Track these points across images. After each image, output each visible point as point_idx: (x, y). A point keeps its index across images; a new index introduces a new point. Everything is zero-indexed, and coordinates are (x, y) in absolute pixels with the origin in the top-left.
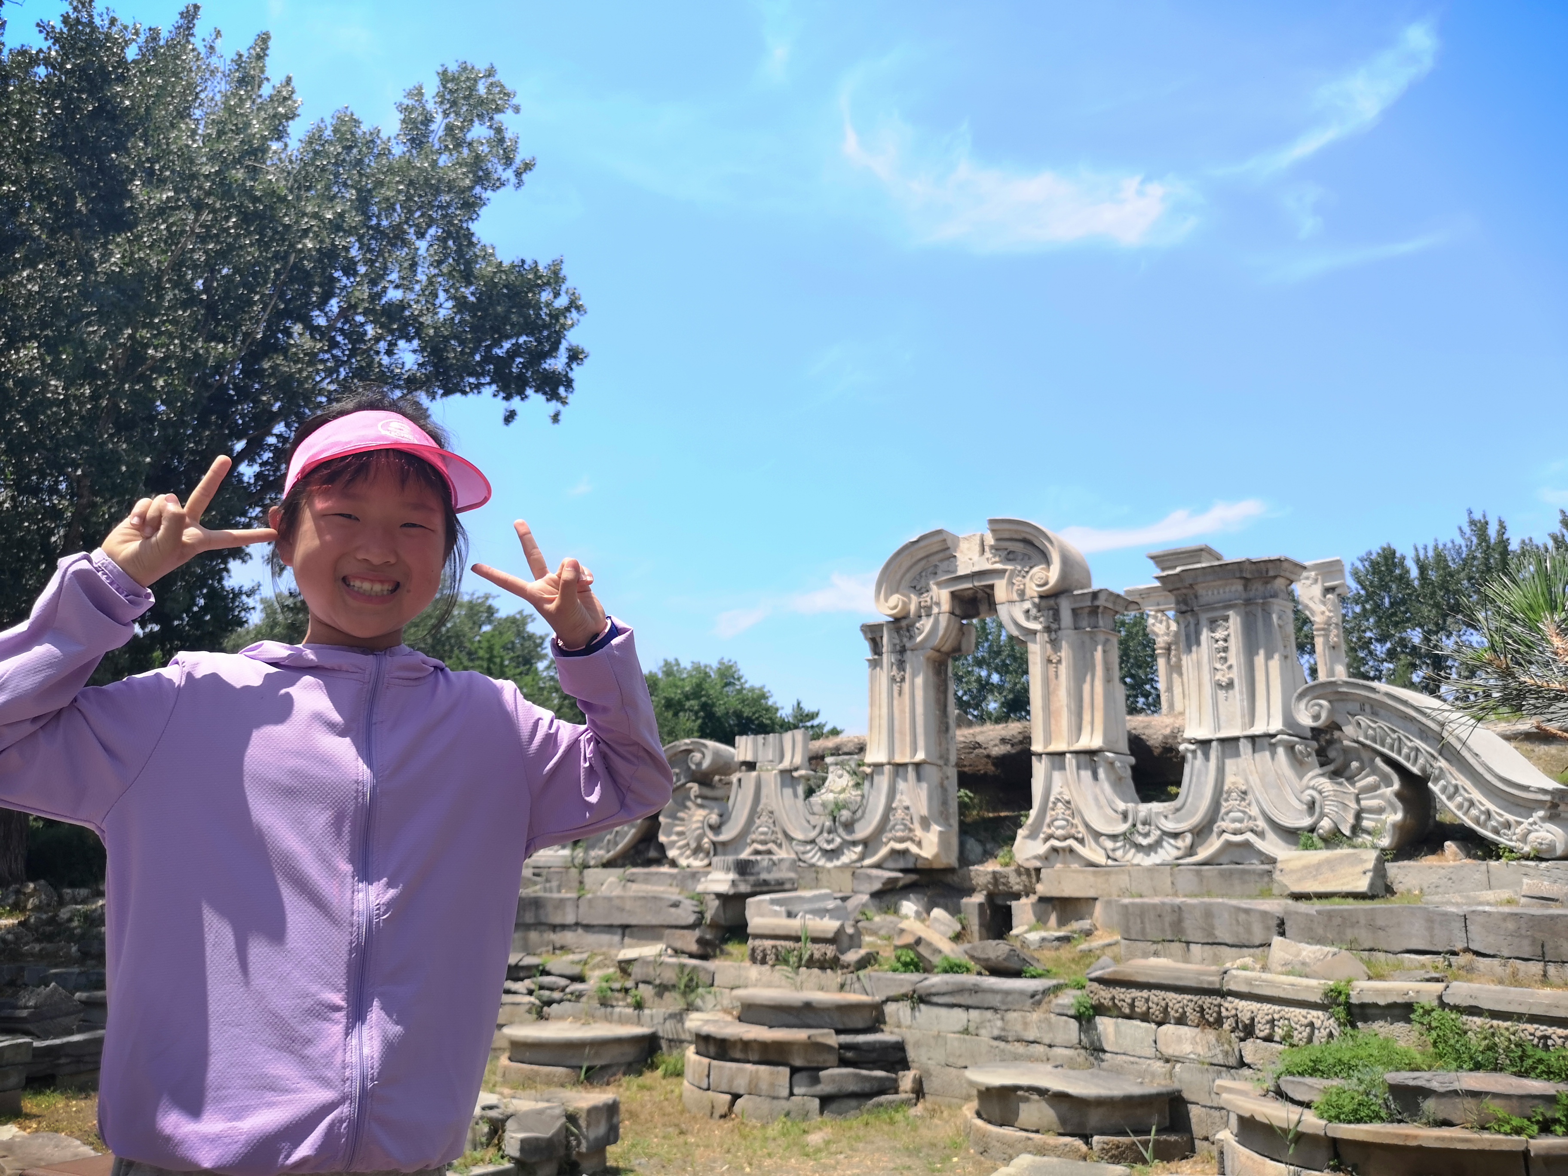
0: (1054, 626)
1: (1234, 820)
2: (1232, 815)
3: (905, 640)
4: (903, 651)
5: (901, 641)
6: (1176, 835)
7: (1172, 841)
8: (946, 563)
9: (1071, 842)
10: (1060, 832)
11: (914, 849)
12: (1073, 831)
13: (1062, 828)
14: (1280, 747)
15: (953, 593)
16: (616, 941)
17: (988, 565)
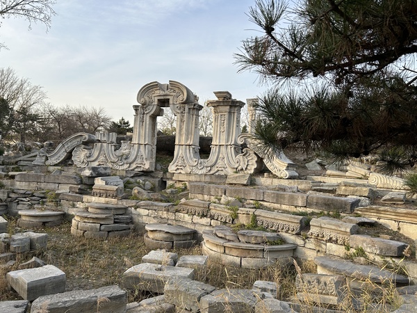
0: (184, 112)
1: (220, 165)
2: (220, 163)
4: (144, 114)
5: (144, 111)
6: (207, 167)
7: (206, 169)
8: (157, 91)
9: (182, 167)
10: (180, 165)
11: (143, 166)
13: (180, 163)
14: (233, 148)
15: (158, 100)
16: (57, 187)
17: (168, 93)
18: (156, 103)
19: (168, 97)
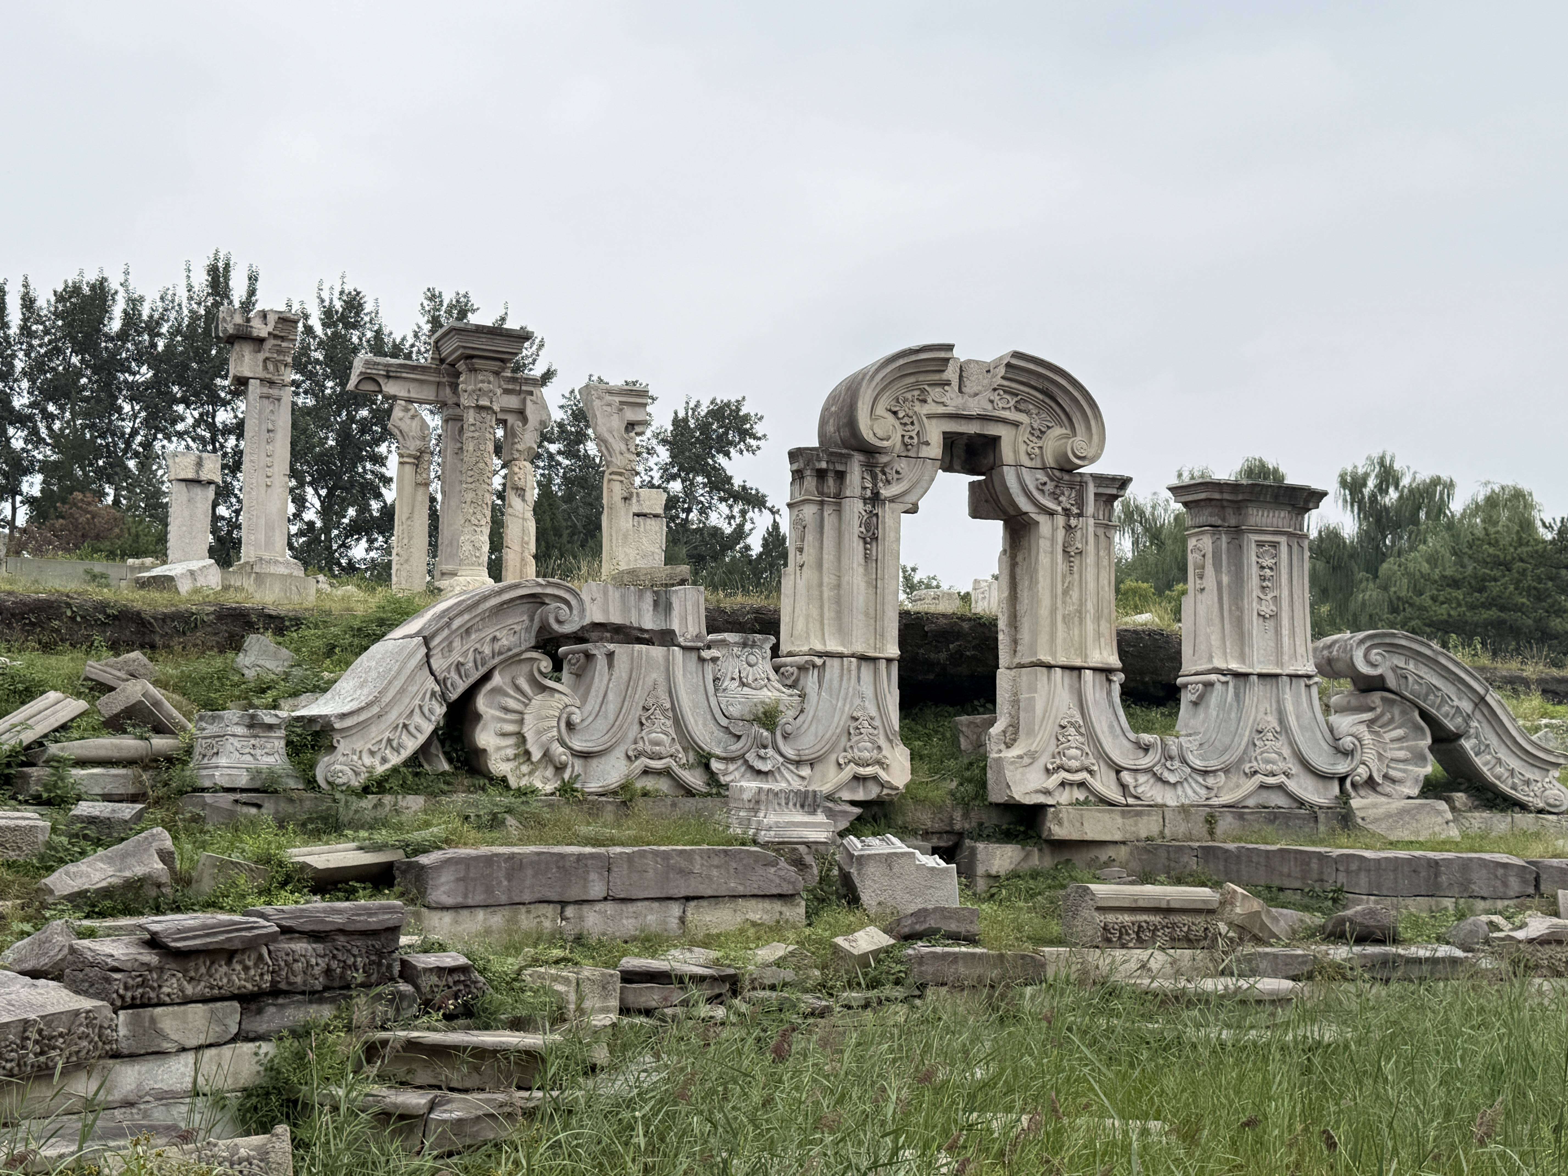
0: (1075, 511)
1: (1267, 762)
2: (1265, 755)
3: (881, 484)
4: (875, 499)
5: (875, 484)
6: (1205, 773)
7: (1200, 780)
8: (938, 389)
9: (1083, 776)
10: (1074, 764)
11: (883, 775)
12: (1087, 762)
13: (1075, 758)
14: (1315, 691)
15: (944, 433)
16: (674, 923)
17: (989, 410)
18: (935, 450)
19: (992, 430)
